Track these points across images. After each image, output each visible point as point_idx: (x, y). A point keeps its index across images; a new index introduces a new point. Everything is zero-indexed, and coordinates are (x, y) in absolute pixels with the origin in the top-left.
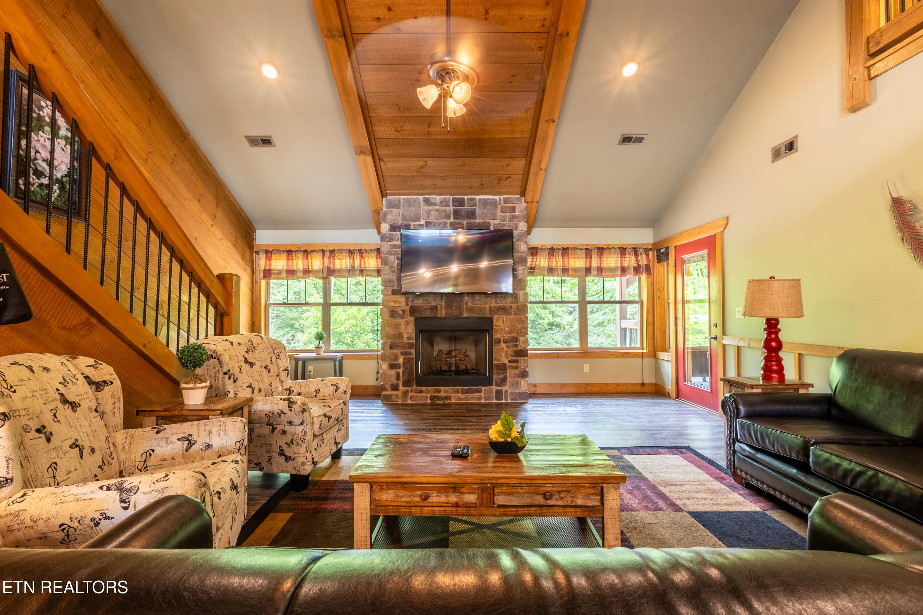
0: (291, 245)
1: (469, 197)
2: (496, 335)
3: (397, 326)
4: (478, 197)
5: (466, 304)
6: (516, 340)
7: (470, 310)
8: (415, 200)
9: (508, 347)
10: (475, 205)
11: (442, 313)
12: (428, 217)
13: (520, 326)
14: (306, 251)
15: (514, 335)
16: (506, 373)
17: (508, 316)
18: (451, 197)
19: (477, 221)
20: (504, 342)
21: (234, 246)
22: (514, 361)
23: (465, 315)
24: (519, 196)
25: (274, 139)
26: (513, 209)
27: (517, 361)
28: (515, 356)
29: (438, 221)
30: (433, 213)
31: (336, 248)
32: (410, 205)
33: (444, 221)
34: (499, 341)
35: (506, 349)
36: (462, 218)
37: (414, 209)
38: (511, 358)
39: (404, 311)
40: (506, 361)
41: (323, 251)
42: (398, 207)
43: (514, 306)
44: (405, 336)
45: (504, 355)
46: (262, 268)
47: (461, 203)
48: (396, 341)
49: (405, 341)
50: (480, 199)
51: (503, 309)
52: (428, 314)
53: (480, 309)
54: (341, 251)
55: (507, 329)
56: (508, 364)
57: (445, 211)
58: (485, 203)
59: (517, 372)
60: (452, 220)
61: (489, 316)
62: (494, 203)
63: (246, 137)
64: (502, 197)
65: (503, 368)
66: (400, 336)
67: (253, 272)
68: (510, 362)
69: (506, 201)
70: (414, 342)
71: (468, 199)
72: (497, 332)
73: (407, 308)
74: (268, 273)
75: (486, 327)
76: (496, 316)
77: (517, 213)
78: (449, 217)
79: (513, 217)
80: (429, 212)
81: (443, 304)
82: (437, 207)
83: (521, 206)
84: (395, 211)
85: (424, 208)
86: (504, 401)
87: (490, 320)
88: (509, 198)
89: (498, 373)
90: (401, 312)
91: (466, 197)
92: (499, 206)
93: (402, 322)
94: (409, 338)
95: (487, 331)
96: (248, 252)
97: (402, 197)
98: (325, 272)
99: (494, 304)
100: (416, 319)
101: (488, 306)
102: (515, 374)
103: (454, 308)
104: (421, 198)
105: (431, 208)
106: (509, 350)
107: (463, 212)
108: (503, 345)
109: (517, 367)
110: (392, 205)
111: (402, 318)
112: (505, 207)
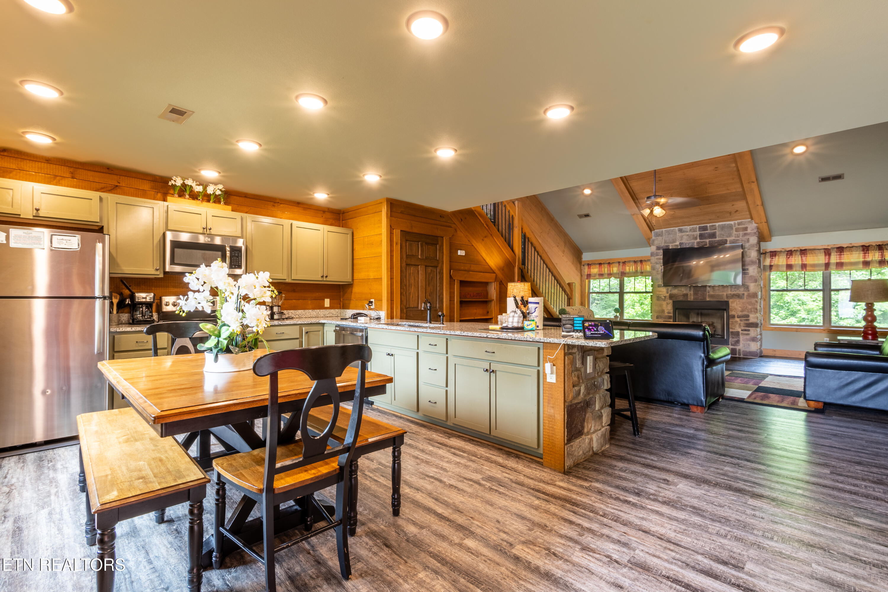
0: (601, 260)
1: (711, 224)
2: (732, 313)
3: (661, 305)
4: (717, 224)
5: (709, 292)
6: (748, 316)
7: (711, 296)
8: (672, 231)
9: (741, 320)
10: (715, 229)
11: (691, 298)
12: (681, 240)
13: (750, 307)
14: (609, 263)
15: (745, 313)
16: (739, 338)
17: (741, 300)
18: (698, 226)
19: (717, 239)
20: (738, 317)
21: (572, 264)
22: (746, 330)
23: (708, 299)
24: (750, 220)
25: (591, 214)
26: (746, 229)
27: (749, 330)
28: (747, 327)
29: (688, 242)
30: (685, 237)
31: (626, 260)
32: (669, 234)
33: (693, 241)
34: (734, 317)
35: (739, 322)
36: (706, 238)
37: (672, 236)
38: (743, 328)
39: (665, 297)
40: (740, 330)
41: (619, 262)
42: (662, 236)
43: (746, 294)
44: (666, 311)
45: (737, 326)
46: (586, 274)
47: (705, 228)
48: (660, 314)
49: (667, 314)
50: (719, 225)
51: (736, 296)
52: (681, 299)
53: (719, 295)
54: (629, 262)
55: (740, 309)
56: (741, 332)
57: (693, 235)
58: (723, 227)
59: (748, 337)
60: (698, 240)
61: (726, 300)
62: (731, 227)
63: (578, 215)
64: (736, 222)
65: (737, 334)
66: (663, 311)
67: (581, 276)
68: (742, 330)
69: (739, 224)
70: (672, 315)
71: (710, 226)
72: (732, 311)
73: (668, 295)
74: (589, 276)
75: (724, 308)
76: (731, 301)
77: (749, 231)
78: (696, 238)
79: (745, 234)
80: (682, 237)
81: (692, 292)
82: (687, 233)
83: (752, 227)
84: (660, 238)
85: (679, 234)
86: (737, 356)
87: (727, 303)
88: (742, 222)
89: (733, 338)
90: (663, 298)
91: (708, 225)
92: (734, 228)
93: (664, 303)
94: (669, 313)
95: (725, 310)
96: (579, 265)
97: (664, 230)
98: (620, 275)
99: (730, 292)
100: (674, 302)
101: (725, 294)
102: (747, 339)
103: (699, 295)
104: (677, 228)
105: (683, 234)
106: (742, 322)
107: (706, 235)
108: (738, 320)
109: (748, 334)
110: (657, 235)
111: (664, 301)
112: (738, 228)
